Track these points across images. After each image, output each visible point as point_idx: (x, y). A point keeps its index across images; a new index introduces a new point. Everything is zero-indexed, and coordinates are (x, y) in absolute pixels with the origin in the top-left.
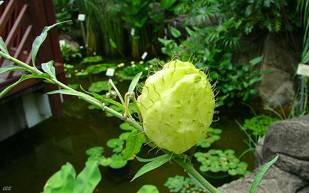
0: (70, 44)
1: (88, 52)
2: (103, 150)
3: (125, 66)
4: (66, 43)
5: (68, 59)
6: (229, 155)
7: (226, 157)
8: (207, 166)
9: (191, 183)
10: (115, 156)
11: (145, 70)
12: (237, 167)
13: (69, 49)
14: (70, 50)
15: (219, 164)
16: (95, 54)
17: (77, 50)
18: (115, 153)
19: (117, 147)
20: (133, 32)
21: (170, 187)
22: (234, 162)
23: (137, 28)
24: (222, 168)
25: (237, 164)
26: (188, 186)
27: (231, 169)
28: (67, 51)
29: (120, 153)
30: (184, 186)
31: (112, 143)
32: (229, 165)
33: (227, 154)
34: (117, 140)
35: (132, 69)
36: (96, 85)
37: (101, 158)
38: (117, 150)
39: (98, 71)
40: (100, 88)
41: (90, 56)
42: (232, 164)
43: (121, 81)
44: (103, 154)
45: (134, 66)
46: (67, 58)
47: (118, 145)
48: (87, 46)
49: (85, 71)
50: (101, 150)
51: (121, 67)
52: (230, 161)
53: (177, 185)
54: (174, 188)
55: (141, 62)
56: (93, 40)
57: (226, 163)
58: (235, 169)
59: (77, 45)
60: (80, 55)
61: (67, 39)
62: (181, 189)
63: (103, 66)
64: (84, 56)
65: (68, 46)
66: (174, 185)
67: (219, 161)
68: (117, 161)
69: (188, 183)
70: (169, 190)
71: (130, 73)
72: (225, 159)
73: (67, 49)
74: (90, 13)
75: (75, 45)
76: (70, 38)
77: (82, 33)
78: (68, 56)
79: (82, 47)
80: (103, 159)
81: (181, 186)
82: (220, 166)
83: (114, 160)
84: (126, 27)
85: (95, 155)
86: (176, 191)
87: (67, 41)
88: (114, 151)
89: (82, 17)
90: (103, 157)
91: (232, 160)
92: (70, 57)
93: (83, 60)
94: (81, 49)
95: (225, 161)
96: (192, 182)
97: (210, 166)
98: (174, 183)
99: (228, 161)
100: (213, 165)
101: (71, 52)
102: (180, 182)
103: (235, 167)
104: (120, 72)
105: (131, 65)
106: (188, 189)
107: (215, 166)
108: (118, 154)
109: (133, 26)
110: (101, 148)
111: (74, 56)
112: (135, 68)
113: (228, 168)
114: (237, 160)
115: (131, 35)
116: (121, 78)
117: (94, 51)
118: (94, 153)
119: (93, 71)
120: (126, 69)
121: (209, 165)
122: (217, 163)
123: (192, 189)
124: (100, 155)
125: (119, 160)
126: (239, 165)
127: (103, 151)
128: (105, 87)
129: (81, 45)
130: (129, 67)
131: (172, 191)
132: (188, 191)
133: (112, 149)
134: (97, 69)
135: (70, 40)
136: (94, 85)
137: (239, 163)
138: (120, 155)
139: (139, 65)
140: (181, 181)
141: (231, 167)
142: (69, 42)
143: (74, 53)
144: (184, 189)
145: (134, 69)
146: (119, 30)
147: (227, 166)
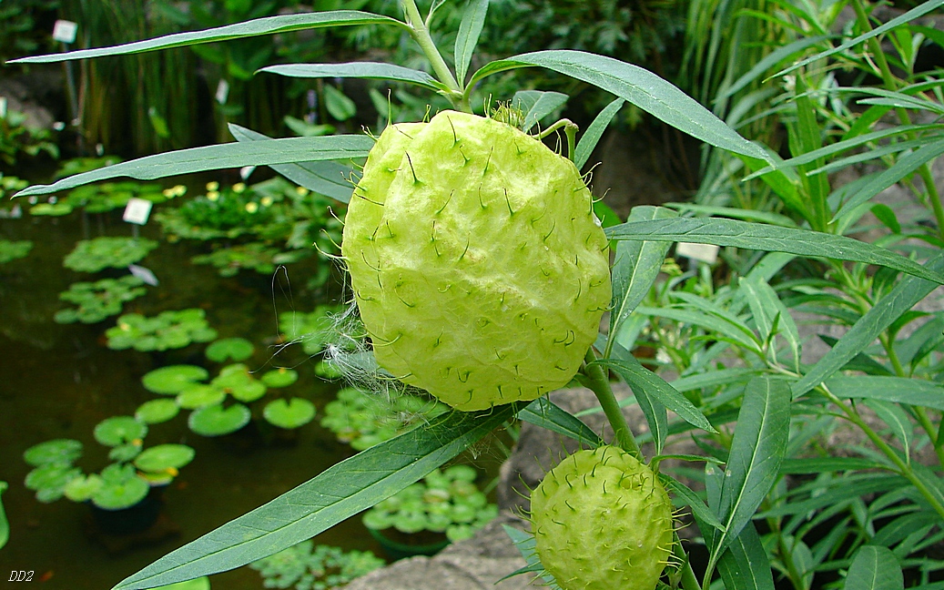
0: (22, 111)
1: (80, 142)
2: (78, 450)
3: (187, 196)
4: (8, 107)
5: (11, 161)
6: (458, 482)
7: (446, 489)
8: (385, 511)
9: (331, 563)
10: (113, 472)
11: (248, 213)
12: (476, 520)
13: (18, 126)
14: (20, 131)
15: (424, 509)
16: (100, 149)
17: (44, 134)
18: (114, 461)
19: (124, 442)
20: (222, 93)
21: (265, 572)
22: (470, 505)
23: (235, 82)
24: (429, 521)
25: (477, 509)
26: (319, 571)
27: (455, 524)
28: (11, 134)
29: (131, 461)
30: (308, 571)
31: (109, 431)
32: (453, 513)
33: (452, 480)
34: (127, 421)
35: (207, 207)
36: (89, 249)
37: (68, 476)
38: (124, 453)
39: (103, 203)
40: (100, 258)
41: (87, 155)
42: (462, 511)
43: (173, 239)
44: (75, 464)
45: (213, 196)
46: (10, 155)
47: (128, 438)
48: (77, 122)
49: (63, 201)
50: (72, 452)
51: (176, 197)
52: (457, 500)
53: (287, 565)
54: (278, 576)
55: (239, 188)
56: (99, 107)
57: (445, 506)
58: (469, 524)
59: (46, 116)
60: (53, 150)
61: (14, 94)
62: (298, 581)
63: (123, 191)
64: (67, 155)
65: (16, 118)
66: (280, 568)
67: (425, 501)
68: (118, 488)
69: (323, 562)
70: (264, 579)
71: (200, 217)
72: (443, 494)
73: (11, 128)
74: (95, 21)
75: (39, 117)
76: (23, 94)
77: (64, 82)
78: (11, 150)
79: (59, 126)
80: (73, 478)
81: (301, 570)
82: (426, 513)
83: (108, 483)
84: (204, 73)
85: (52, 465)
86: (283, 583)
87: (14, 102)
88: (113, 454)
89: (65, 32)
90: (77, 472)
91: (464, 497)
92: (20, 155)
93: (61, 168)
94: (56, 131)
95: (441, 500)
96: (333, 558)
97: (394, 513)
98: (281, 560)
99: (451, 502)
100: (404, 512)
101: (25, 138)
102: (299, 557)
103: (468, 518)
104: (172, 212)
105: (205, 192)
106: (318, 579)
107: (410, 515)
108: (124, 464)
109: (224, 73)
110: (73, 445)
111: (33, 150)
112: (217, 202)
113: (447, 521)
114: (477, 499)
115: (218, 102)
116: (170, 233)
117: (100, 141)
118: (51, 459)
119: (89, 202)
120: (189, 206)
121: (393, 509)
122: (416, 506)
123: (333, 580)
124: (66, 465)
125: (123, 484)
126: (482, 514)
127: (76, 456)
128: (117, 255)
129: (58, 119)
130: (199, 200)
131: (269, 583)
132: (319, 586)
133: (109, 448)
134: (100, 198)
135: (25, 101)
136: (82, 247)
137: (484, 507)
138: (129, 469)
139: (232, 196)
140: (303, 554)
141: (457, 519)
142: (20, 106)
143: (35, 141)
144: (309, 579)
145: (214, 208)
146: (183, 83)
147: (446, 514)
